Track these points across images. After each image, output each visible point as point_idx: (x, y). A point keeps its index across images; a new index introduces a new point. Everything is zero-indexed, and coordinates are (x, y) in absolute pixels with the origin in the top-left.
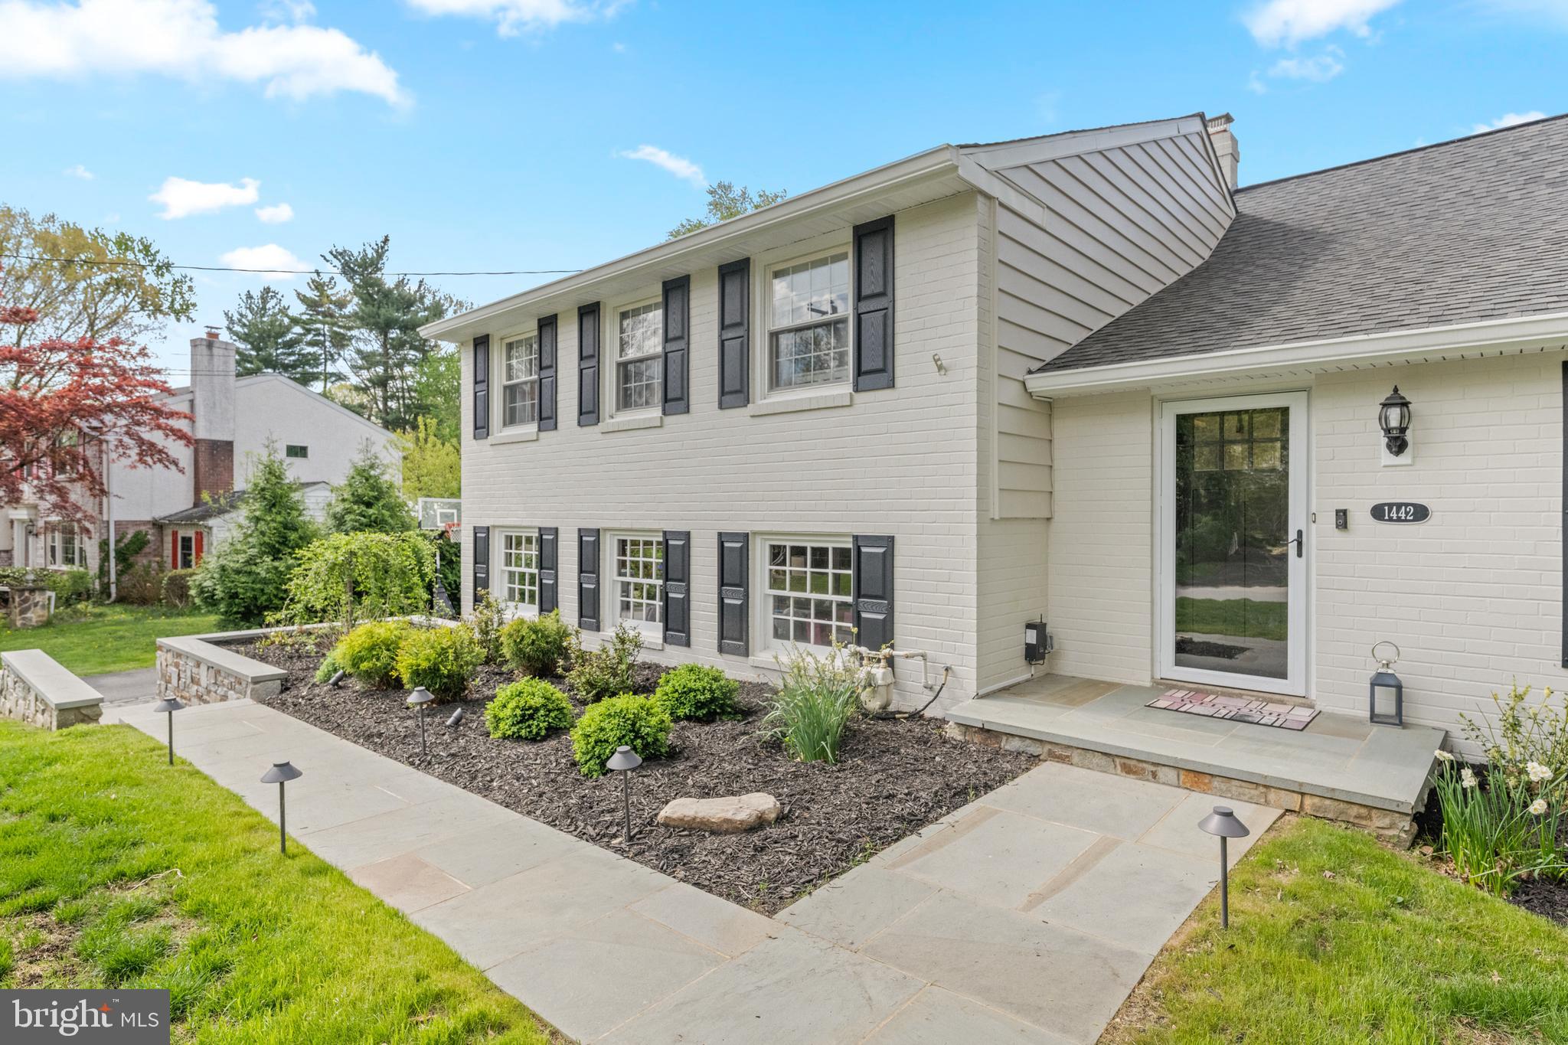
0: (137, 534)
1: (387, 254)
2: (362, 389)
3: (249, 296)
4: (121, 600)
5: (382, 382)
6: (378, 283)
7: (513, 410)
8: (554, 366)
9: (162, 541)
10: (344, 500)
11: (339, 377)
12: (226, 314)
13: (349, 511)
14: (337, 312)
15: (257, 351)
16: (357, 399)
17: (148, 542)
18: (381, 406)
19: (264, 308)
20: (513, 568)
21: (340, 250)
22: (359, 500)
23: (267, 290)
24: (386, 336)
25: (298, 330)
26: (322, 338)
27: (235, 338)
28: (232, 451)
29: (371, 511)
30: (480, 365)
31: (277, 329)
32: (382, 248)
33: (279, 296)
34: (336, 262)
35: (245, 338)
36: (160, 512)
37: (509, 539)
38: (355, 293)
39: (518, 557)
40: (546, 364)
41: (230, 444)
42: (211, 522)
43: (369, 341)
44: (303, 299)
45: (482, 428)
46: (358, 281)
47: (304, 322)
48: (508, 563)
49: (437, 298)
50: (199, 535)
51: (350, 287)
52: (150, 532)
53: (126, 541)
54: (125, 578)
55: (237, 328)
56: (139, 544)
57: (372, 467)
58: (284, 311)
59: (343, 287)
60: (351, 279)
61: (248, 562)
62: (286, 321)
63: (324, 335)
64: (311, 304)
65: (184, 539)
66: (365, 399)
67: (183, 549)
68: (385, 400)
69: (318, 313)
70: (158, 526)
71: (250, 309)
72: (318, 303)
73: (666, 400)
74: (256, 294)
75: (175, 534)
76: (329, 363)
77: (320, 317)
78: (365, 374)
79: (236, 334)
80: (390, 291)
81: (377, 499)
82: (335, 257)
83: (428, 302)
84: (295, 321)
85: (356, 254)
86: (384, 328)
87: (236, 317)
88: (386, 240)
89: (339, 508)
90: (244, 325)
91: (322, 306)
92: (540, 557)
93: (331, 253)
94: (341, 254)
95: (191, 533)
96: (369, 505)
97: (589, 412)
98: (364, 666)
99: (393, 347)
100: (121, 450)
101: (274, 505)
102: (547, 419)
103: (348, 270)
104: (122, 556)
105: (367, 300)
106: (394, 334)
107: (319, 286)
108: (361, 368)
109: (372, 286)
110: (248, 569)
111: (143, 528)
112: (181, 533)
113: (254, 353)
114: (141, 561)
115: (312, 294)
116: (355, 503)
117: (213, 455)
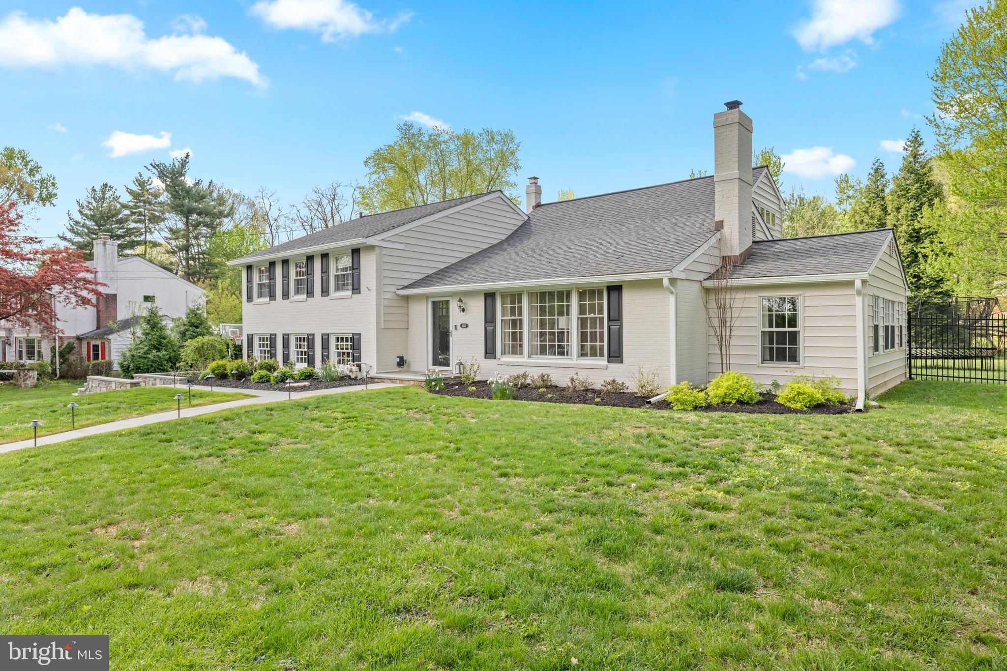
0: (69, 344)
1: (188, 165)
2: (172, 253)
3: (94, 190)
4: (62, 377)
5: (186, 248)
6: (183, 184)
7: (261, 292)
8: (274, 279)
9: (81, 347)
10: (185, 325)
11: (155, 244)
12: (78, 202)
13: (188, 330)
14: (153, 201)
15: (99, 227)
16: (166, 258)
17: (74, 347)
18: (184, 264)
19: (104, 198)
20: (262, 349)
21: (158, 163)
22: (192, 325)
23: (105, 185)
24: (187, 220)
25: (127, 212)
26: (143, 218)
27: (84, 218)
28: (116, 299)
29: (198, 330)
30: (249, 276)
31: (113, 212)
32: (185, 161)
33: (114, 190)
34: (154, 171)
35: (92, 218)
36: (80, 332)
37: (260, 338)
38: (167, 190)
39: (263, 344)
40: (272, 278)
41: (115, 295)
42: (110, 337)
43: (176, 221)
44: (131, 192)
45: (250, 298)
46: (168, 183)
47: (131, 208)
48: (260, 347)
49: (221, 192)
50: (103, 344)
51: (163, 186)
52: (75, 342)
53: (63, 347)
54: (64, 366)
55: (87, 212)
56: (70, 349)
57: (198, 309)
58: (116, 199)
59: (157, 184)
60: (164, 181)
61: (144, 353)
62: (119, 206)
63: (145, 216)
64: (136, 196)
65: (94, 346)
66: (174, 259)
67: (93, 351)
68: (187, 260)
69: (140, 201)
70: (79, 339)
71: (94, 198)
72: (141, 194)
73: (308, 293)
74: (98, 188)
75: (89, 343)
76: (148, 234)
77: (142, 204)
78: (173, 242)
79: (86, 215)
80: (190, 189)
81: (201, 324)
82: (154, 167)
83: (215, 195)
84: (125, 206)
85: (167, 165)
86: (187, 213)
87: (85, 204)
88: (188, 156)
89: (182, 328)
90: (90, 209)
91: (144, 196)
92: (271, 344)
93: (151, 164)
94: (158, 165)
95: (98, 343)
96: (197, 327)
97: (286, 295)
98: (216, 372)
99: (193, 226)
100: (67, 301)
101: (154, 328)
102: (272, 296)
103: (162, 175)
104: (62, 355)
105: (175, 195)
106: (194, 216)
107: (141, 183)
108: (170, 239)
109: (178, 186)
110: (145, 356)
111: (72, 340)
112: (93, 343)
113: (96, 228)
114: (72, 358)
115: (136, 188)
116: (191, 326)
117: (106, 302)
